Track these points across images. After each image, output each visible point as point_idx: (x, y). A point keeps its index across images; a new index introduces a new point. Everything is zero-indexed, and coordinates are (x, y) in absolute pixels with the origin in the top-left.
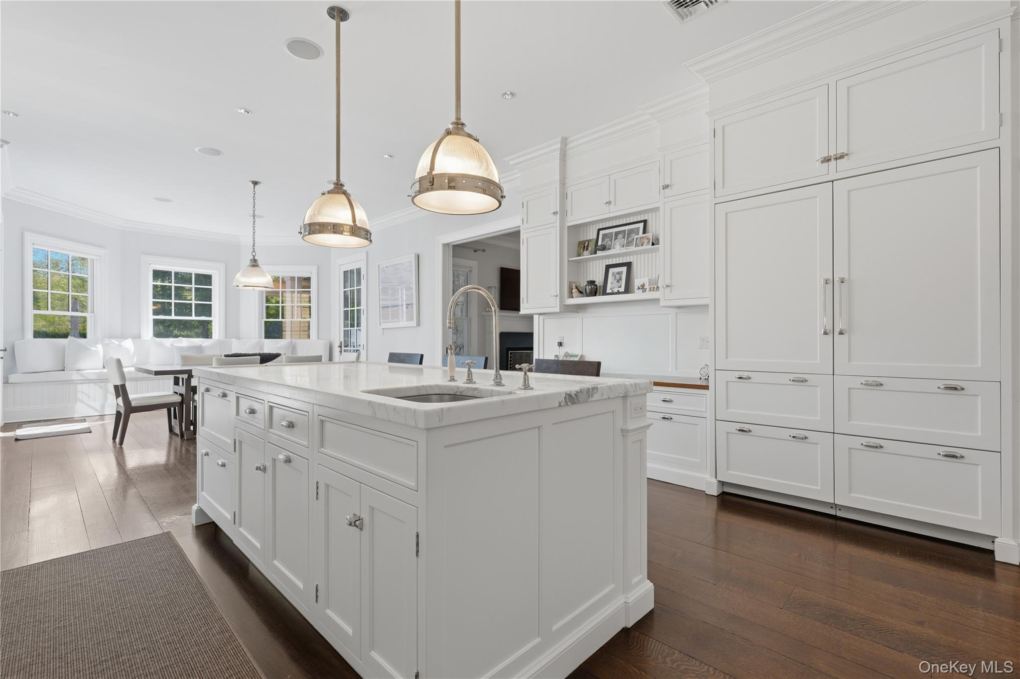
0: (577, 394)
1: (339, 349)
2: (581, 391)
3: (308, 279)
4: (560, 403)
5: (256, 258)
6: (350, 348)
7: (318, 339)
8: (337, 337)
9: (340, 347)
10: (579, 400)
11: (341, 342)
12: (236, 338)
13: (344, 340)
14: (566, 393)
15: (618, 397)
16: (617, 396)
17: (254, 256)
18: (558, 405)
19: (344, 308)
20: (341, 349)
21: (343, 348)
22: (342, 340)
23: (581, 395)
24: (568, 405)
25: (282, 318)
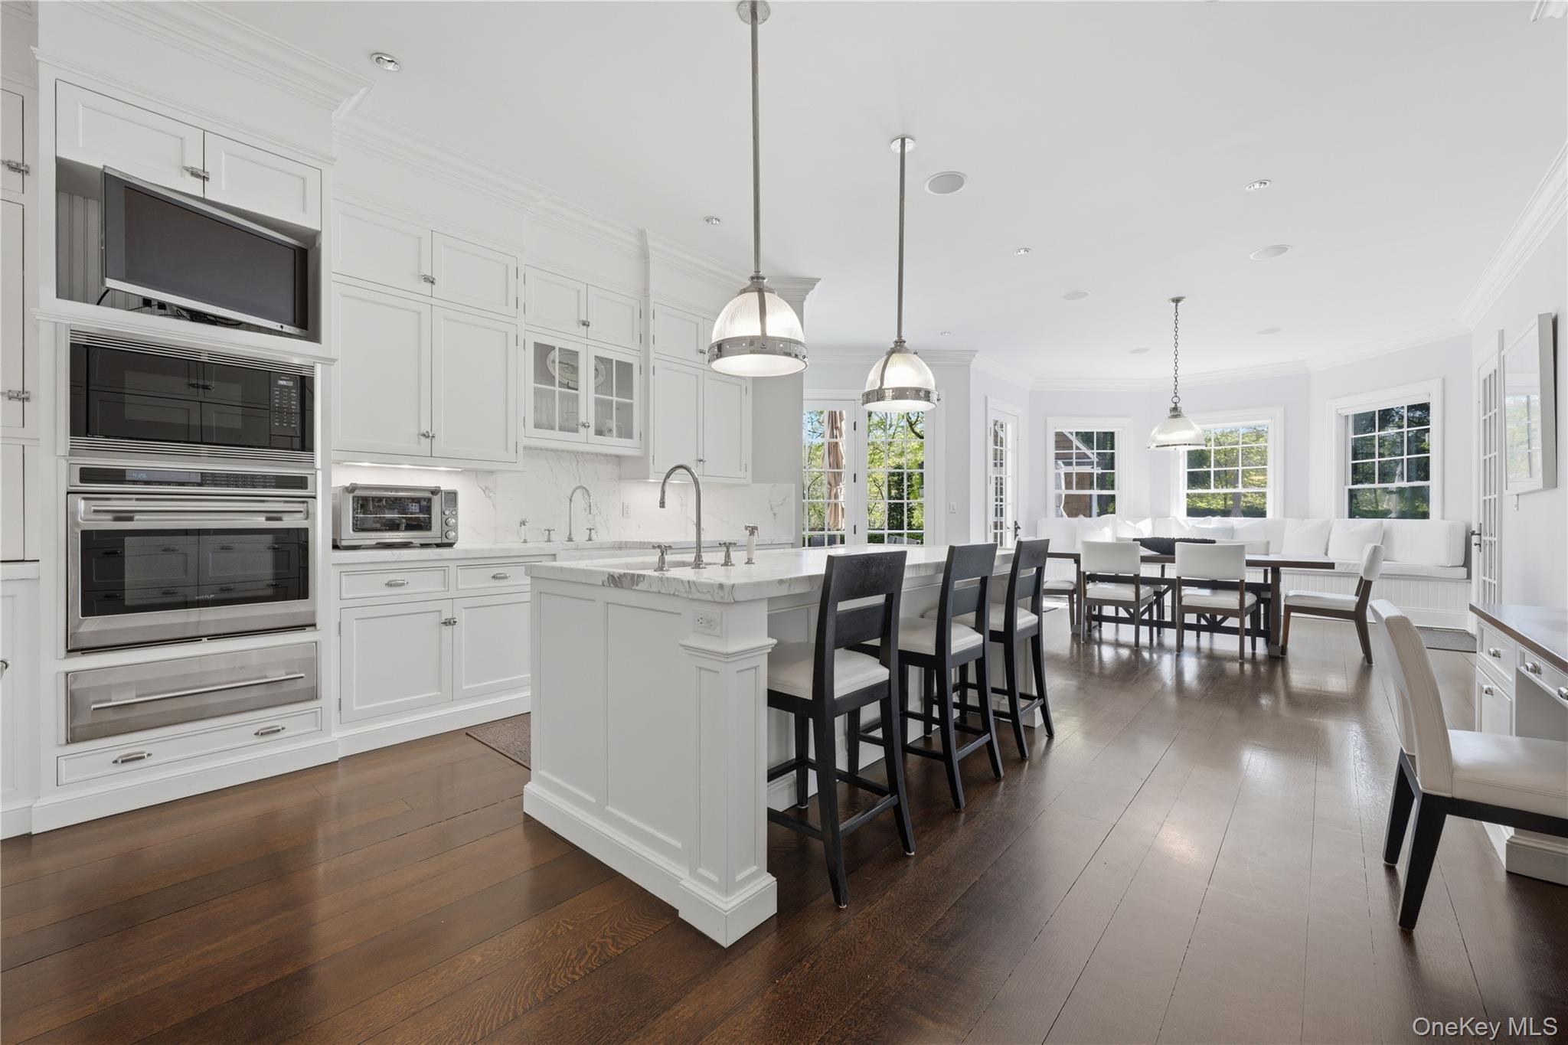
0: (621, 576)
1: (1474, 539)
2: (625, 575)
3: (1425, 408)
4: (603, 582)
7: (1443, 519)
10: (622, 584)
11: (1480, 525)
12: (1295, 517)
14: (609, 574)
15: (674, 594)
16: (672, 593)
17: (1176, 404)
18: (601, 583)
20: (1479, 540)
21: (1483, 538)
22: (1482, 520)
23: (624, 579)
24: (610, 586)
25: (1379, 483)
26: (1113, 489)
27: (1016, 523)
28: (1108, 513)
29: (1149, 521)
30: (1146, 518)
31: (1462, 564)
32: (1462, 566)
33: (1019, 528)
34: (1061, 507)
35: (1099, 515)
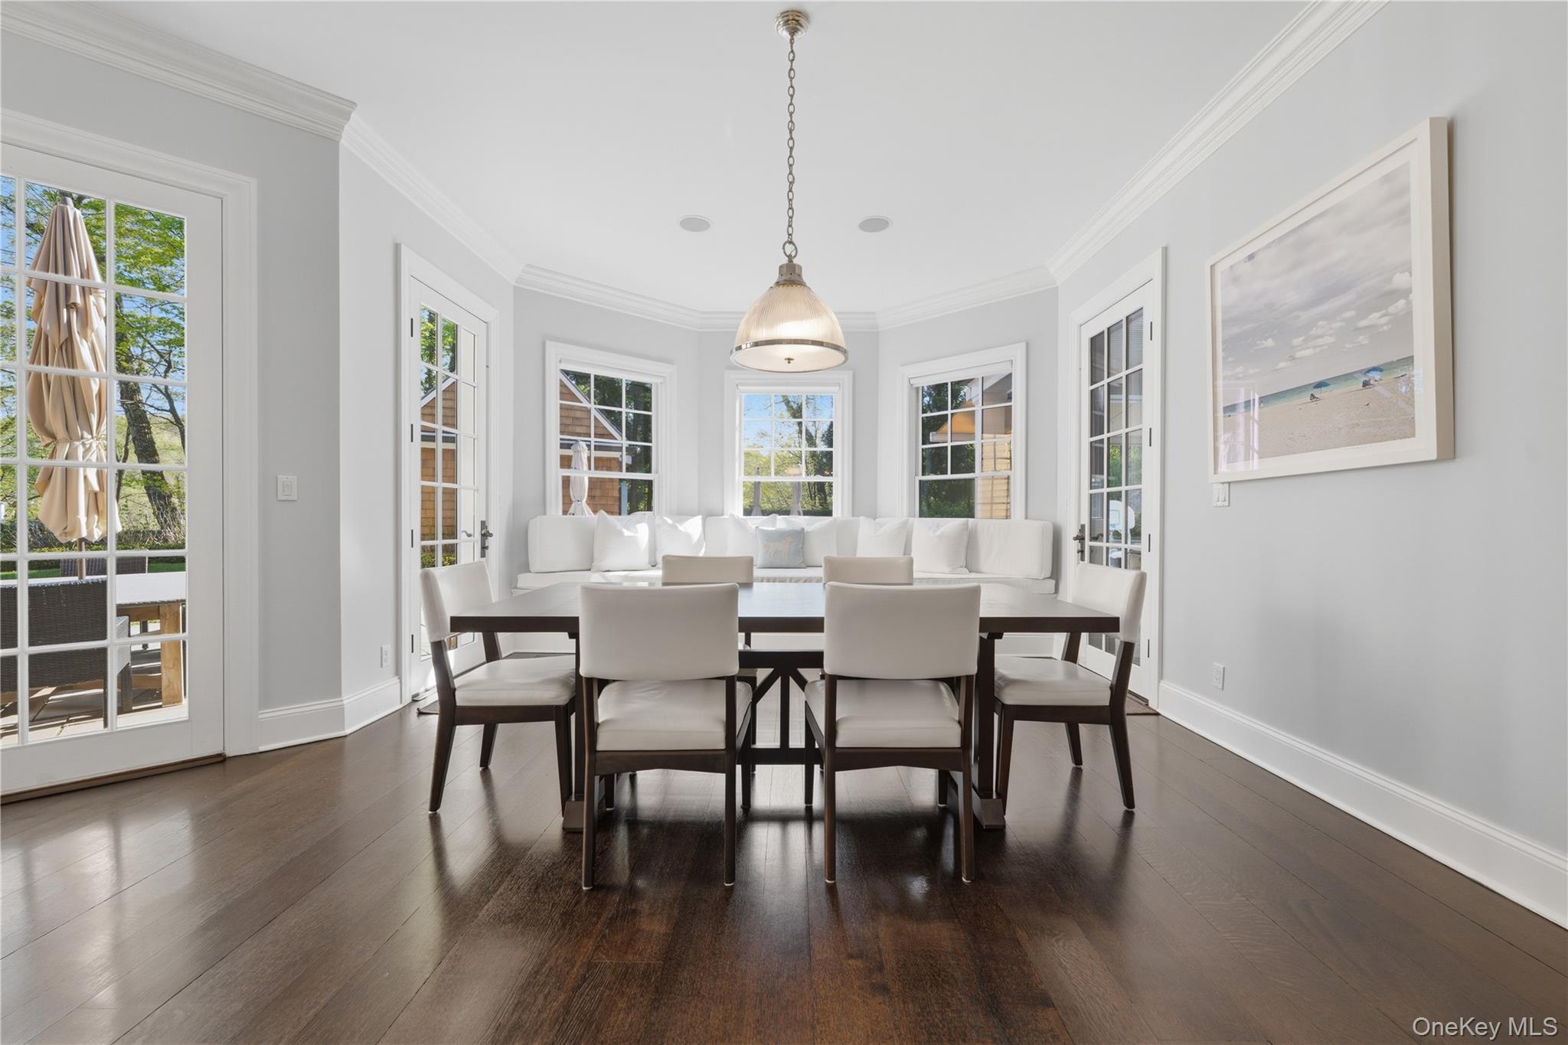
1: (1076, 545)
5: (795, 261)
6: (1108, 545)
7: (1026, 518)
8: (1073, 515)
9: (1080, 538)
11: (1083, 526)
12: (868, 516)
13: (1091, 521)
17: (790, 257)
19: (1091, 436)
20: (1083, 546)
21: (1088, 543)
22: (1085, 521)
25: (952, 473)
26: (649, 471)
27: (483, 525)
28: (639, 511)
29: (698, 519)
30: (693, 515)
31: (1049, 575)
32: (1049, 578)
33: (491, 535)
34: (584, 501)
35: (630, 513)
